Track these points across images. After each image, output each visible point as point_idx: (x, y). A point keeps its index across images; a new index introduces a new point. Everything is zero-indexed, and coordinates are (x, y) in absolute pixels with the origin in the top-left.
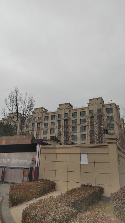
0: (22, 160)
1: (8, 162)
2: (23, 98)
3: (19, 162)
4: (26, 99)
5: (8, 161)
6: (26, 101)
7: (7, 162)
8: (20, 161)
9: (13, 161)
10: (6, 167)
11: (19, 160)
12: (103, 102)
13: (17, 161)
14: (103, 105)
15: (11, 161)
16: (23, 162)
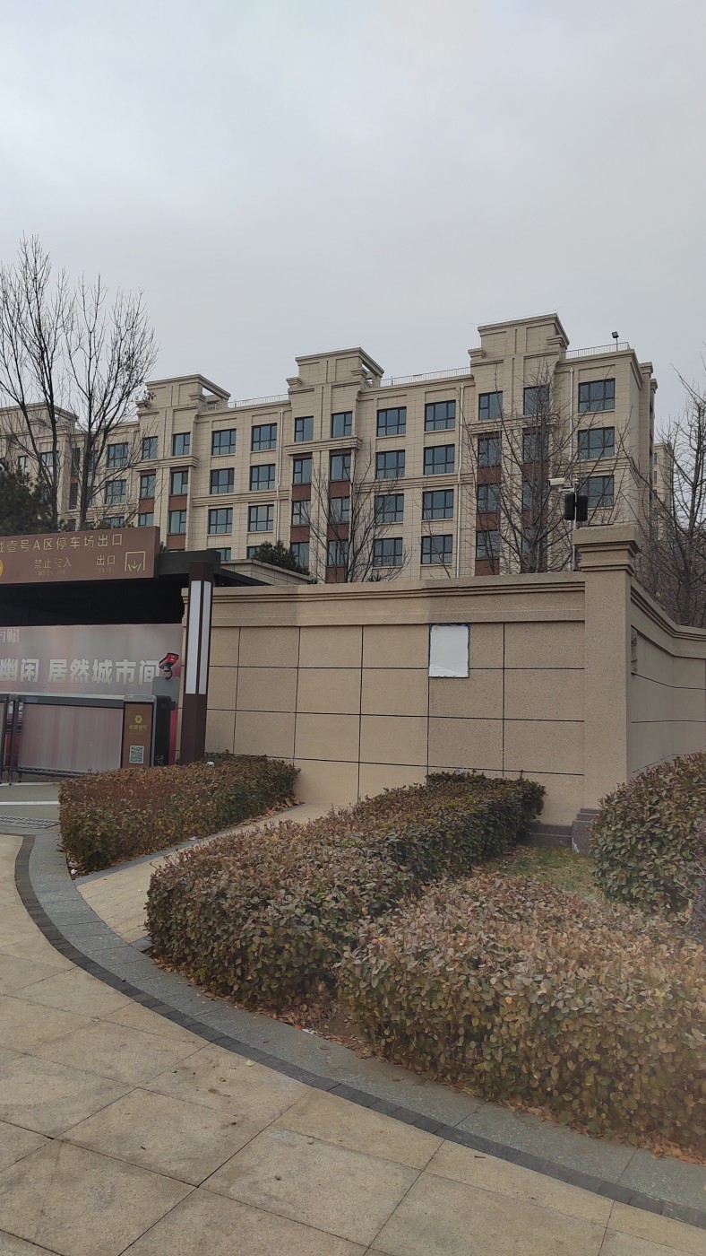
0: (108, 664)
1: (30, 673)
2: (78, 308)
3: (91, 671)
4: (100, 320)
5: (30, 668)
6: (98, 328)
7: (23, 675)
8: (95, 668)
9: (57, 668)
10: (21, 698)
11: (91, 665)
12: (564, 343)
13: (80, 666)
14: (559, 365)
15: (44, 668)
16: (113, 675)
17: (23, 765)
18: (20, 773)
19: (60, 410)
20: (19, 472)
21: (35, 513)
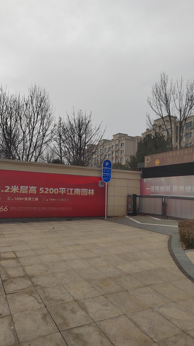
4: (182, 89)
5: (168, 188)
7: (166, 190)
9: (175, 188)
11: (185, 187)
13: (182, 188)
16: (192, 190)
17: (168, 215)
18: (167, 217)
19: (172, 116)
20: (162, 136)
21: (167, 146)
